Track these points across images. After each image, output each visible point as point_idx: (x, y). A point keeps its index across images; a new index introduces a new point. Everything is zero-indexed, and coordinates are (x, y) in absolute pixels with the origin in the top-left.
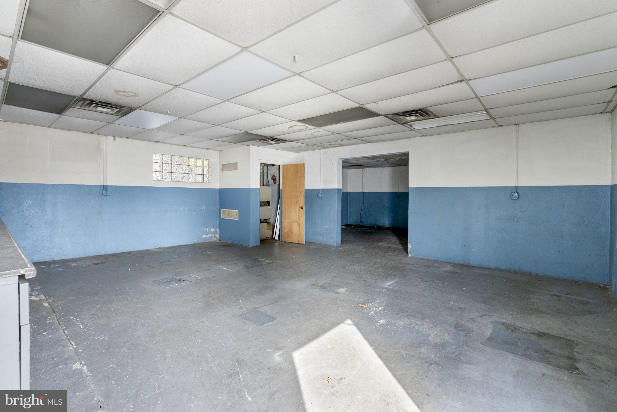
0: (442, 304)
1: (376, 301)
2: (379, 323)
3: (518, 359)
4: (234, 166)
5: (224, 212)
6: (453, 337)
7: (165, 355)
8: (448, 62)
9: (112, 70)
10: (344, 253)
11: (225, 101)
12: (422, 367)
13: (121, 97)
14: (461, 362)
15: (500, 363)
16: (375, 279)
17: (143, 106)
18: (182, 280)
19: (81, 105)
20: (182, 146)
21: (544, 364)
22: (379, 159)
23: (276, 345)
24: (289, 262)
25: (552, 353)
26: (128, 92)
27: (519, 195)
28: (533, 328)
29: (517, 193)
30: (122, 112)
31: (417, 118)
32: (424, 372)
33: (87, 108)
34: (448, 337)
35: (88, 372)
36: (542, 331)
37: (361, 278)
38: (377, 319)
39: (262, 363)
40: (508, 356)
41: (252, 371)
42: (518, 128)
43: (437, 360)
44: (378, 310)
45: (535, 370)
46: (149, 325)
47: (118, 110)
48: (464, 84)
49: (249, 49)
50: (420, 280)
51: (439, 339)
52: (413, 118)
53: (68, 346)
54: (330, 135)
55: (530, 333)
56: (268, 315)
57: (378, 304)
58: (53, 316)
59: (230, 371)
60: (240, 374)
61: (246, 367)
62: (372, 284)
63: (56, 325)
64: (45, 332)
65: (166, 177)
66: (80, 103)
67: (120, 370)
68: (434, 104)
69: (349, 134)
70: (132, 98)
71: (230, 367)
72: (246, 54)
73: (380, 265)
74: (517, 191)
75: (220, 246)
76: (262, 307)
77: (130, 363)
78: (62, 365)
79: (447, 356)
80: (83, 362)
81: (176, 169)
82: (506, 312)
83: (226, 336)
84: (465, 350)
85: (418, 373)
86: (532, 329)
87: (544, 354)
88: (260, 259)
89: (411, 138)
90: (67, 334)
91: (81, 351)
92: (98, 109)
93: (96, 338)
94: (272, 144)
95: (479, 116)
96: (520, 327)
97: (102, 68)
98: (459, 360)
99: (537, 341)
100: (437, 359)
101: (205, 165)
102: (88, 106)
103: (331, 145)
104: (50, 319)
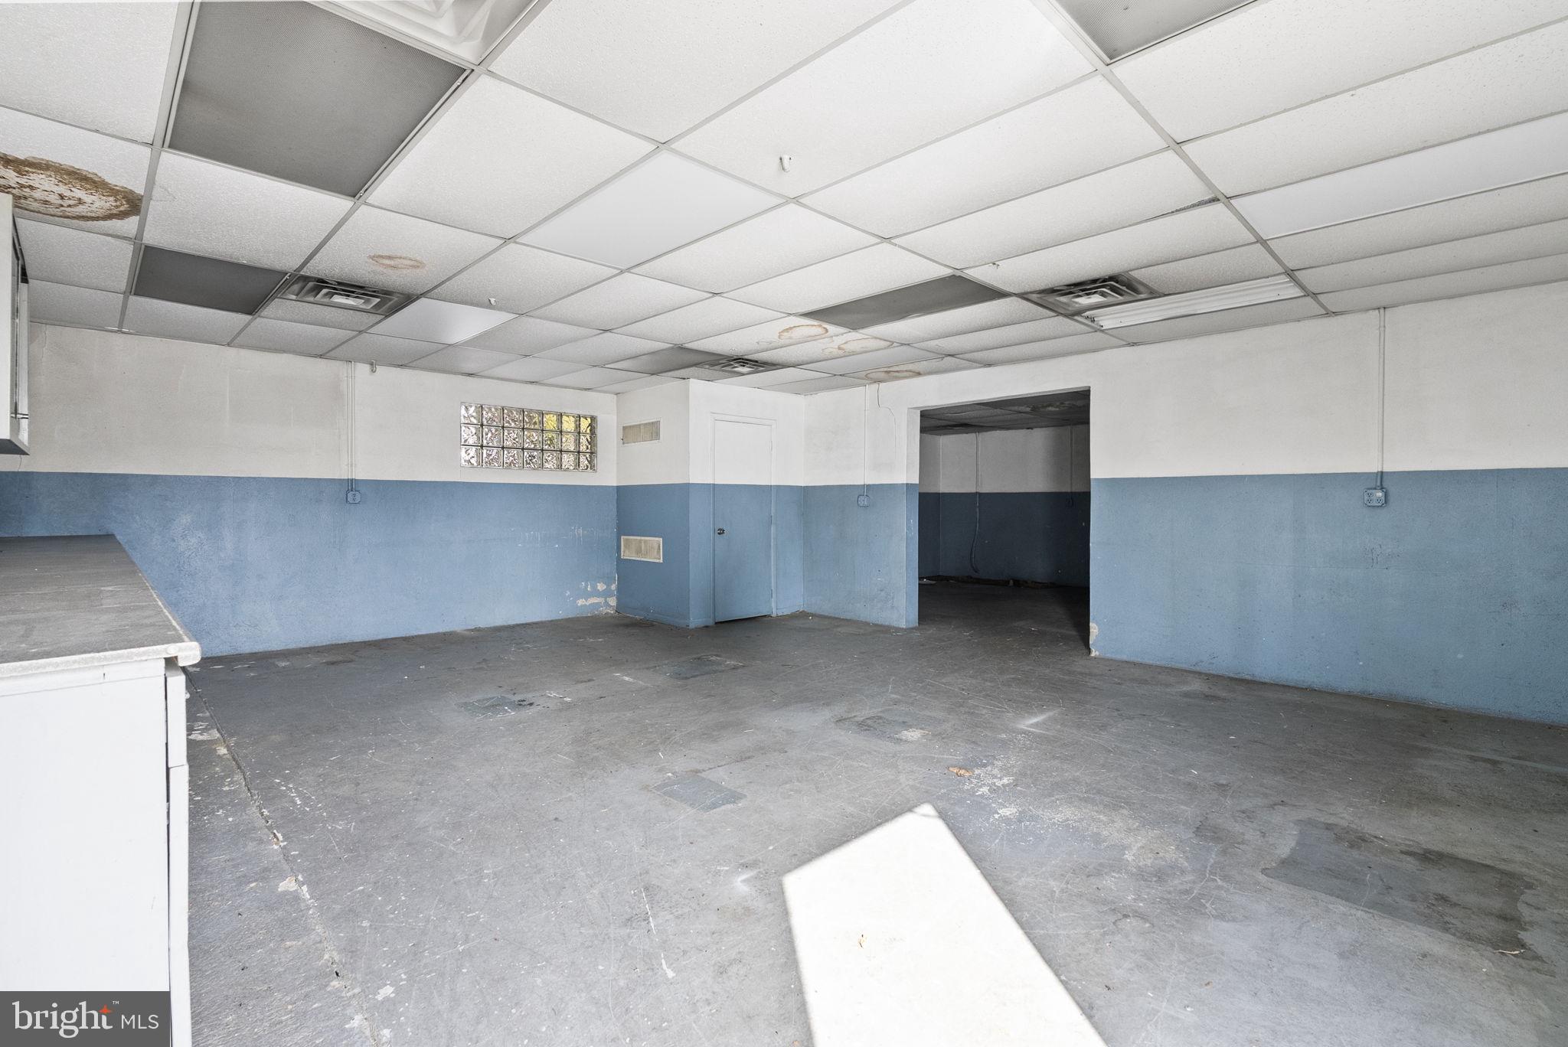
0: (1168, 774)
1: (995, 762)
2: (998, 814)
3: (1359, 913)
4: (652, 430)
5: (627, 546)
6: (1189, 855)
7: (480, 869)
8: (1170, 154)
9: (363, 208)
10: (923, 645)
11: (622, 272)
12: (1099, 922)
13: (385, 271)
14: (1205, 914)
15: (1308, 921)
16: (997, 709)
17: (436, 290)
18: (525, 703)
19: (296, 292)
20: (527, 382)
21: (1430, 930)
22: (1016, 408)
23: (741, 856)
24: (783, 665)
25: (1455, 905)
26: (401, 258)
27: (1386, 495)
28: (1409, 840)
29: (1382, 488)
30: (388, 305)
31: (1105, 299)
32: (1105, 934)
33: (311, 299)
34: (1174, 853)
35: (310, 899)
36: (1436, 849)
37: (962, 706)
38: (994, 805)
39: (703, 895)
40: (1331, 906)
41: (680, 912)
42: (1382, 319)
43: (1139, 907)
44: (999, 783)
45: (1403, 944)
46: (448, 803)
47: (378, 300)
48: (1219, 207)
49: (673, 146)
50: (1116, 714)
51: (1150, 858)
52: (1096, 299)
53: (269, 842)
54: (885, 348)
55: (1402, 852)
56: (726, 788)
57: (1001, 770)
58: (239, 777)
59: (629, 910)
60: (651, 919)
61: (666, 902)
62: (989, 723)
63: (243, 796)
64: (221, 811)
65: (492, 459)
66: (296, 287)
67: (380, 898)
68: (1145, 261)
69: (933, 344)
70: (408, 271)
71: (628, 902)
72: (665, 157)
73: (1013, 676)
74: (1381, 485)
75: (617, 626)
76: (711, 769)
77: (403, 883)
78: (256, 881)
79: (1168, 900)
80: (300, 878)
81: (514, 439)
82: (1341, 799)
83: (622, 832)
84: (1219, 888)
85: (1087, 934)
86: (1407, 842)
87: (1434, 905)
88: (714, 658)
89: (1094, 351)
90: (267, 816)
91: (297, 853)
92: (336, 300)
93: (330, 828)
94: (743, 374)
95: (1275, 290)
96: (1376, 837)
97: (340, 204)
98: (1198, 908)
99: (1418, 872)
100: (1141, 904)
101: (582, 429)
102: (314, 293)
103: (890, 374)
104: (231, 782)
